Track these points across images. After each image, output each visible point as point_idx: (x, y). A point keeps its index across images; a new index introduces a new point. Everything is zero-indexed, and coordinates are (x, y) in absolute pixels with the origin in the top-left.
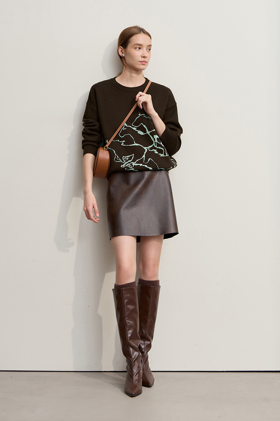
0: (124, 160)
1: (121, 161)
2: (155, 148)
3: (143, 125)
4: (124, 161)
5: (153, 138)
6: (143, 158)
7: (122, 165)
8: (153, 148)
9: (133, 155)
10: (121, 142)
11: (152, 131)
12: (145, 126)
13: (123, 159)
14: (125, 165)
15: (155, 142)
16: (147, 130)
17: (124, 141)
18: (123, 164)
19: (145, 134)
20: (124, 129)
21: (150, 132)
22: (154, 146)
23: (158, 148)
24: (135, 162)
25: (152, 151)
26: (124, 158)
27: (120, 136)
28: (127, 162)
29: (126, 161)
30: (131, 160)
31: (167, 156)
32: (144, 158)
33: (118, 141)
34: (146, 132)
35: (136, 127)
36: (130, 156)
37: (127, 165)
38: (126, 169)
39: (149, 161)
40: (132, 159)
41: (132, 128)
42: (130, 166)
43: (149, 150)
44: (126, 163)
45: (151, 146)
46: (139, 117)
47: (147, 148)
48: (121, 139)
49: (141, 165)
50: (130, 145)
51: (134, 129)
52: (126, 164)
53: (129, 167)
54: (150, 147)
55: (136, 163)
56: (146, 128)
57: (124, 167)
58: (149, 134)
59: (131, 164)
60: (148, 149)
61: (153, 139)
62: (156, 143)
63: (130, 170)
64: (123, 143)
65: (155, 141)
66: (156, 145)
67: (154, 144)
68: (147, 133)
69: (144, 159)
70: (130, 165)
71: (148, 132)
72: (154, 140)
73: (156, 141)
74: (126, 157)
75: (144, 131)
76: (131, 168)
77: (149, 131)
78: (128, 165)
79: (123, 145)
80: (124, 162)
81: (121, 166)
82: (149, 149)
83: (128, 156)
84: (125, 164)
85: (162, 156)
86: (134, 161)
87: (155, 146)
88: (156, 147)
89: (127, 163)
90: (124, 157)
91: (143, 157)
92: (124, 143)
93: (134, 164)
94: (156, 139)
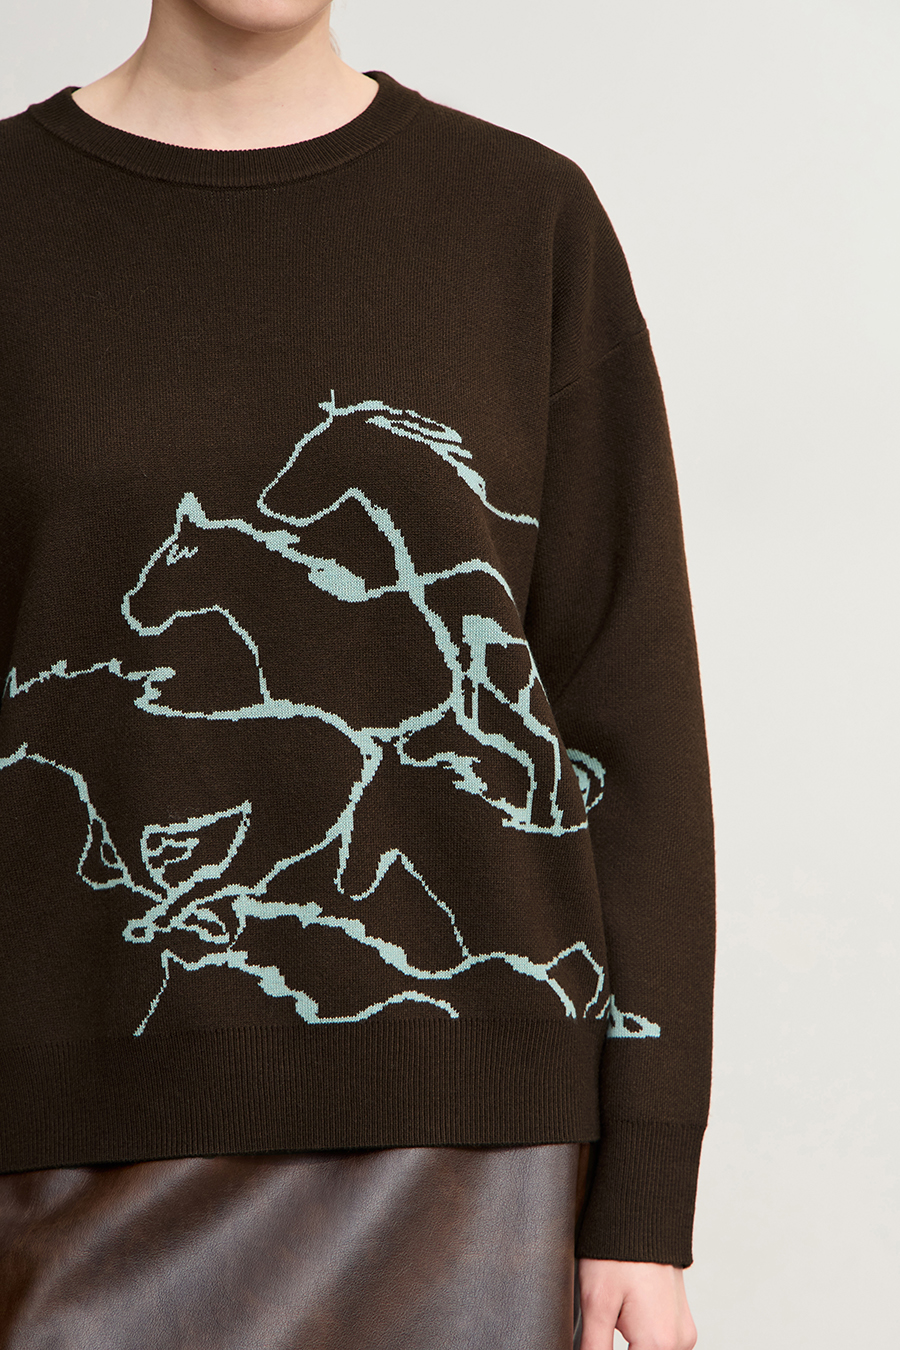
0: (156, 862)
1: (127, 880)
2: (465, 745)
3: (366, 502)
4: (157, 875)
5: (457, 636)
6: (338, 842)
7: (134, 924)
8: (447, 735)
9: (246, 808)
10: (134, 676)
11: (446, 574)
12: (382, 519)
13: (146, 854)
14: (162, 921)
15: (467, 684)
16: (403, 561)
17: (165, 673)
18: (142, 906)
19: (376, 593)
20: (171, 560)
21: (430, 578)
22: (450, 715)
23: (486, 740)
24: (261, 888)
25: (431, 762)
26: (154, 842)
27: (135, 624)
28: (185, 887)
29: (175, 875)
30: (225, 864)
31: (557, 830)
32: (347, 840)
33: (114, 666)
34: (392, 576)
35: (292, 520)
36: (209, 820)
37: (186, 912)
38: (166, 955)
39: (380, 873)
40: (233, 851)
41: (259, 536)
42: (214, 929)
43: (405, 760)
44: (174, 894)
45: (431, 718)
46: (322, 427)
47: (386, 734)
48: (142, 654)
49: (309, 914)
50: (217, 716)
51: (278, 542)
52: (174, 910)
53: (205, 935)
54: (415, 724)
55: (264, 899)
56: (395, 538)
57: (149, 937)
58: (418, 599)
59: (224, 908)
60: (388, 748)
61: (450, 652)
62: (475, 696)
63: (210, 968)
64: (155, 694)
65: (465, 668)
66: (468, 713)
67: (456, 700)
68: (399, 587)
69: (344, 853)
70: (208, 916)
71: (412, 583)
72: (465, 659)
73: (479, 673)
74: (174, 828)
75: (375, 564)
76: (222, 948)
77: (419, 570)
78: (192, 920)
79: (156, 710)
80: (149, 883)
81: (128, 935)
82: (399, 746)
83: (194, 824)
84: (160, 911)
85: (515, 824)
86: (244, 872)
87: (461, 719)
88: (470, 726)
89: (184, 901)
90: (156, 829)
91: (331, 835)
92: (169, 693)
93: (248, 904)
94: (478, 655)
